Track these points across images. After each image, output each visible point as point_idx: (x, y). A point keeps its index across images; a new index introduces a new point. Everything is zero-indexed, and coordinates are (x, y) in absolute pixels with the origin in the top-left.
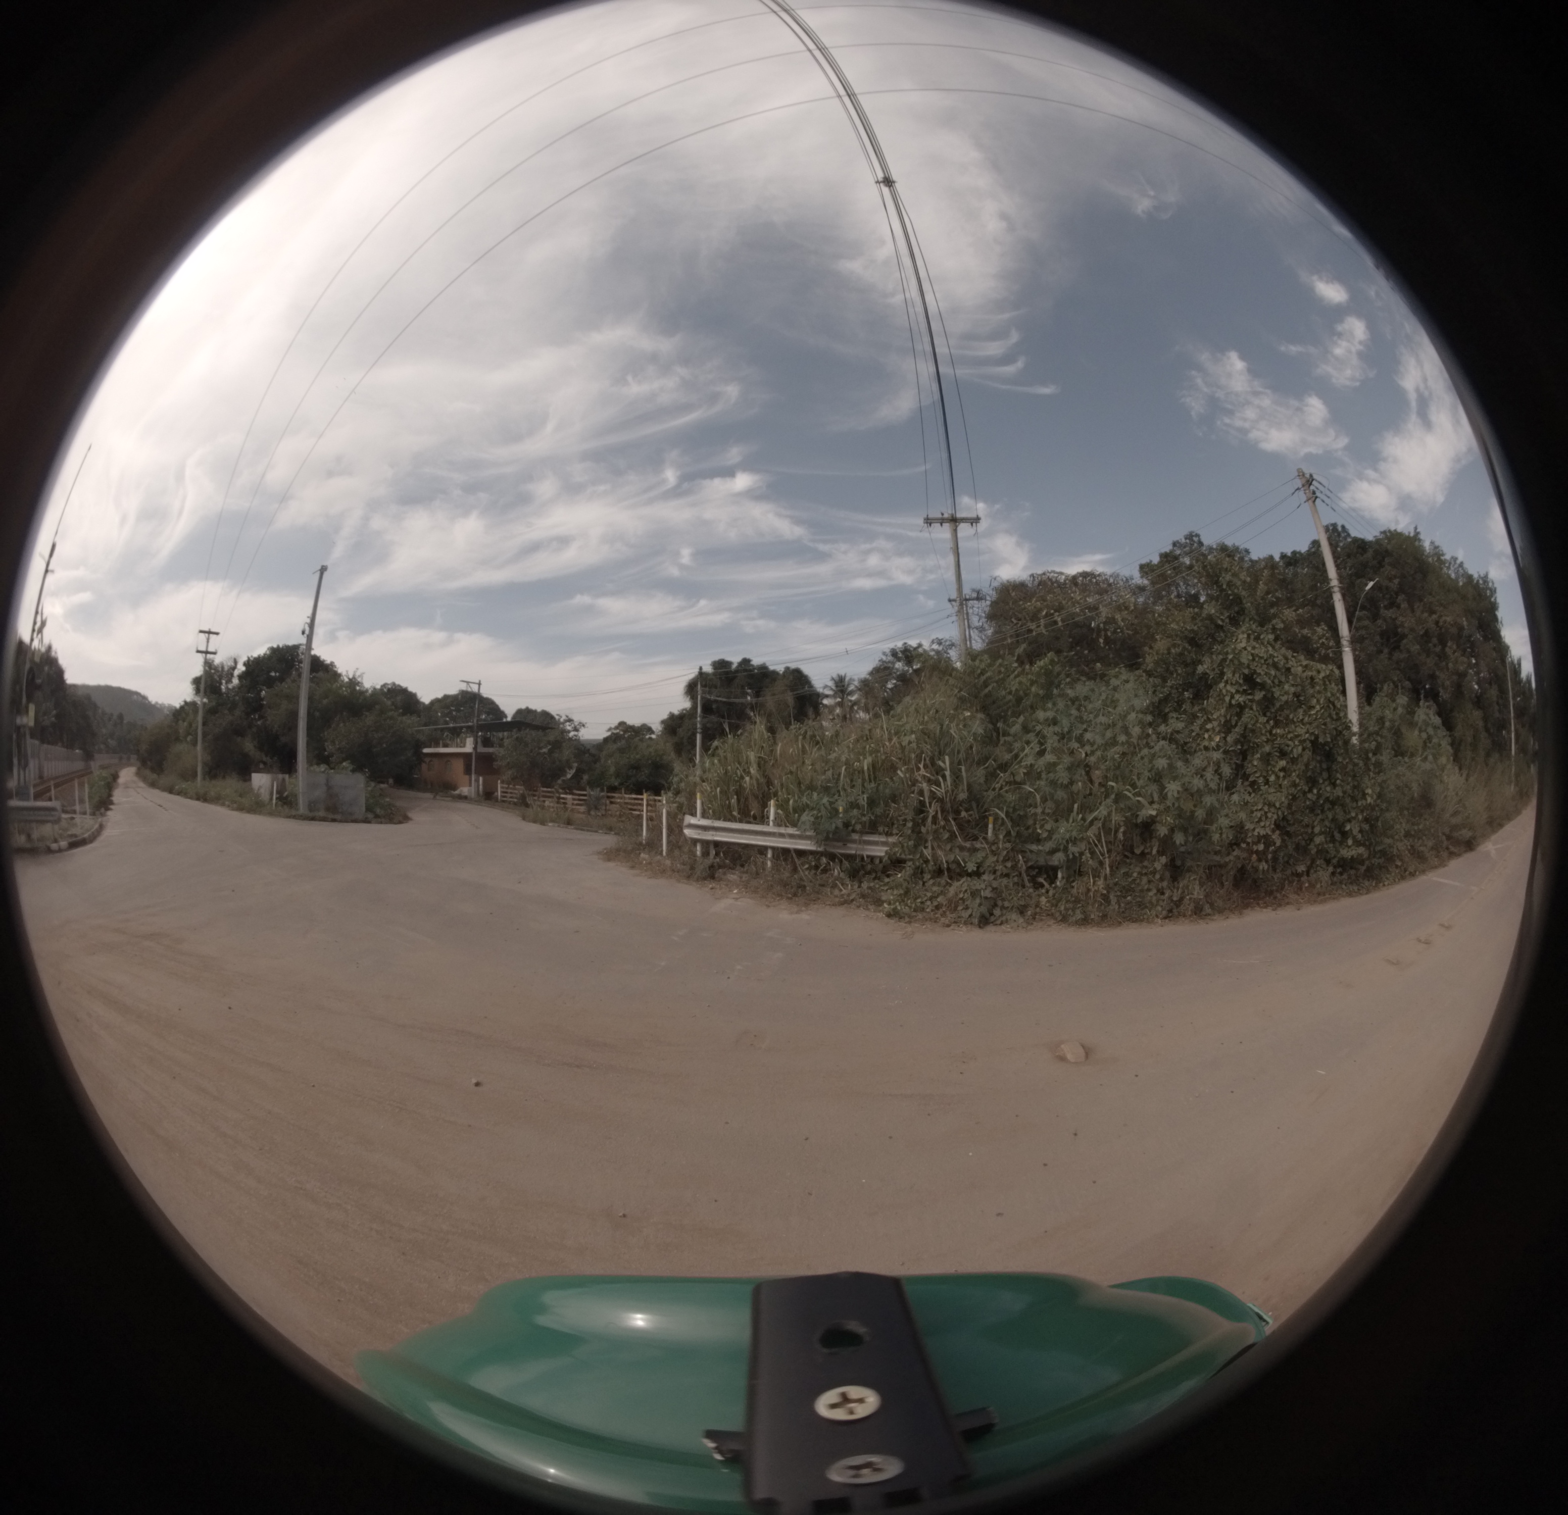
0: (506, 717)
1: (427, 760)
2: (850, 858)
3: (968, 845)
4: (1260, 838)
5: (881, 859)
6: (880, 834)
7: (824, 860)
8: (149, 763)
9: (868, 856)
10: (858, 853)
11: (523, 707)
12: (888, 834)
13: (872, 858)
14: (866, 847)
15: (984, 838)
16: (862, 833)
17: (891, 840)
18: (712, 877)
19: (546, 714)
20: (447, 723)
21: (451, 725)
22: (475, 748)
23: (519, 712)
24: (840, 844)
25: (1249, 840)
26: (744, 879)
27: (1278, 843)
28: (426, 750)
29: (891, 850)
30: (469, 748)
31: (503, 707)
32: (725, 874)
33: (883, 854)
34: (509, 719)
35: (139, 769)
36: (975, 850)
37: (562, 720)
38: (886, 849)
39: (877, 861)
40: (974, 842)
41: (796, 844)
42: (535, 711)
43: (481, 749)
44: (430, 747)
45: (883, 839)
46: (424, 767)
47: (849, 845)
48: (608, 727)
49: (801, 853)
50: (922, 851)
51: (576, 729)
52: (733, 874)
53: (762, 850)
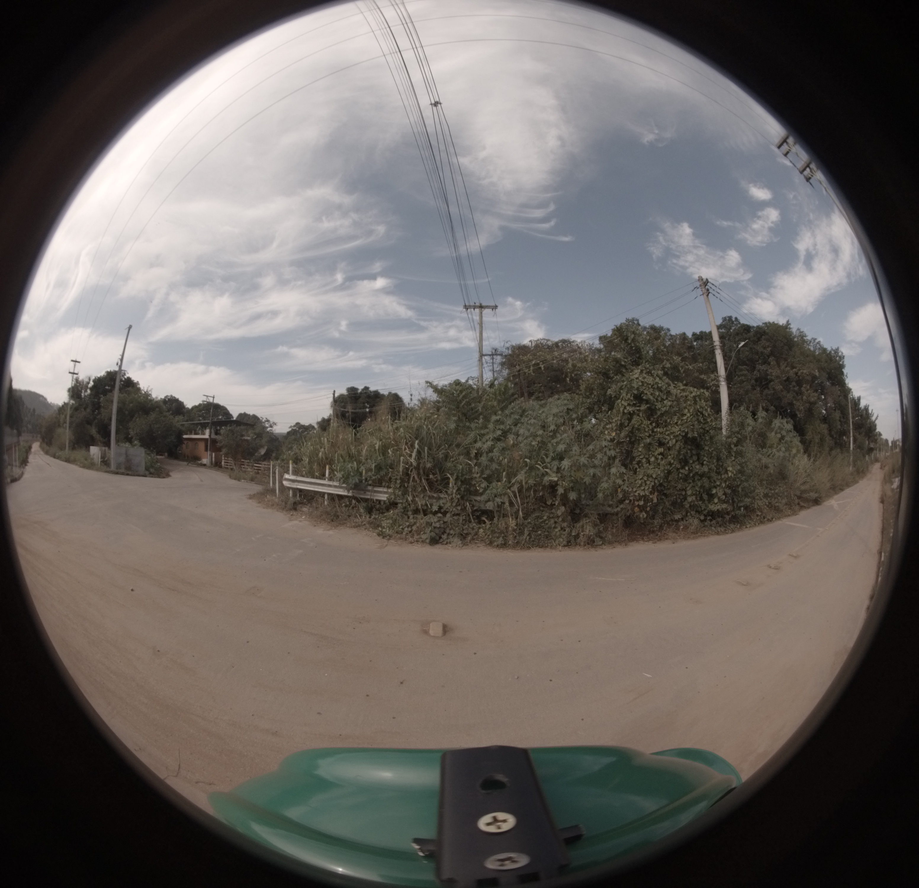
0: (233, 418)
1: (185, 442)
2: (366, 500)
3: (435, 495)
4: (640, 498)
5: (384, 501)
6: (384, 487)
7: (354, 502)
8: (46, 440)
9: (377, 500)
10: (372, 497)
11: (243, 412)
12: (389, 487)
13: (380, 501)
14: (375, 494)
15: (446, 492)
16: (374, 486)
17: (390, 490)
18: (295, 509)
19: (255, 417)
20: (199, 420)
21: (202, 422)
22: (210, 436)
23: (240, 415)
24: (362, 492)
25: (631, 498)
26: (310, 511)
27: (655, 500)
28: (185, 436)
29: (389, 496)
30: (207, 436)
31: (231, 412)
32: (301, 507)
33: (385, 499)
34: (235, 419)
35: (41, 443)
36: (439, 498)
37: (263, 421)
38: (387, 496)
39: (382, 503)
40: (440, 494)
41: (339, 491)
42: (249, 415)
43: (213, 436)
44: (187, 434)
45: (385, 490)
46: (184, 446)
47: (367, 493)
48: (289, 425)
49: (341, 497)
50: (407, 498)
51: (271, 426)
52: (305, 507)
53: (322, 494)
